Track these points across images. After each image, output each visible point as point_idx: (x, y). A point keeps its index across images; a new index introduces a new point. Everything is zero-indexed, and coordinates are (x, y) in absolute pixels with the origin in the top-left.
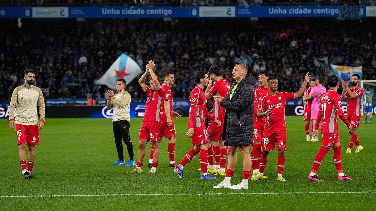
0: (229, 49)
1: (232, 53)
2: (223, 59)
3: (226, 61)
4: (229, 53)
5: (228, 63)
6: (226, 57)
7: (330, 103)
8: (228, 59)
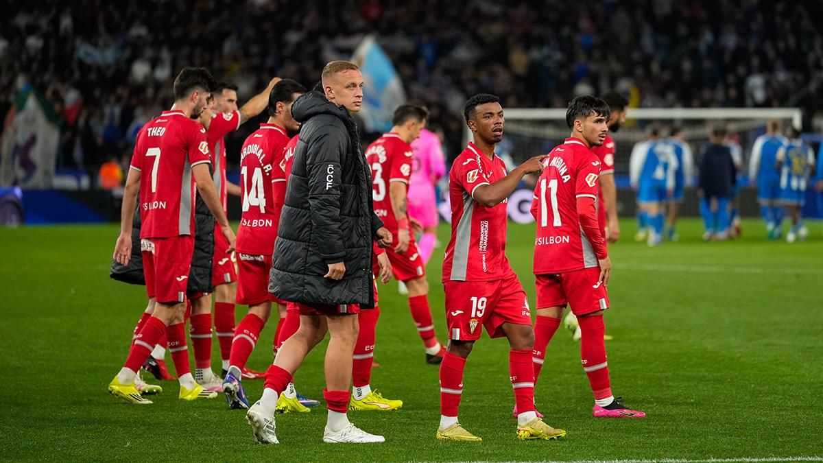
0: (53, 12)
1: (66, 22)
2: (33, 42)
3: (45, 50)
4: (55, 22)
5: (52, 53)
6: (46, 37)
7: (566, 179)
8: (52, 43)
